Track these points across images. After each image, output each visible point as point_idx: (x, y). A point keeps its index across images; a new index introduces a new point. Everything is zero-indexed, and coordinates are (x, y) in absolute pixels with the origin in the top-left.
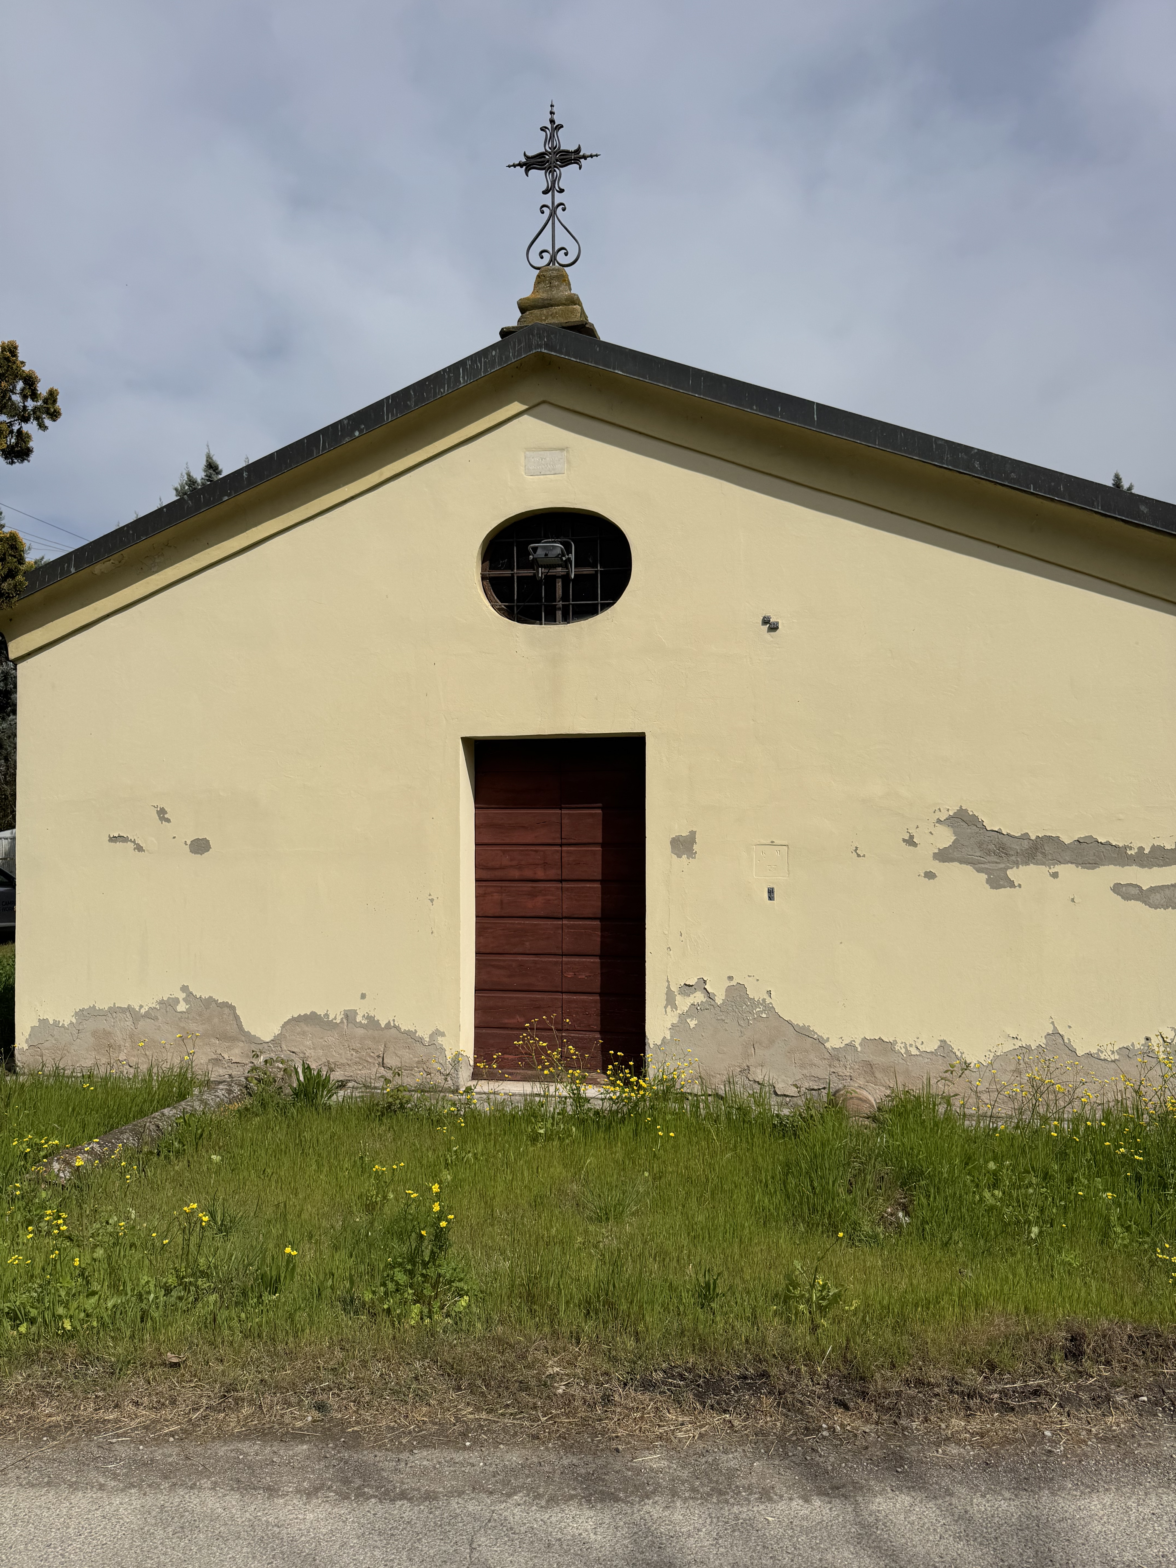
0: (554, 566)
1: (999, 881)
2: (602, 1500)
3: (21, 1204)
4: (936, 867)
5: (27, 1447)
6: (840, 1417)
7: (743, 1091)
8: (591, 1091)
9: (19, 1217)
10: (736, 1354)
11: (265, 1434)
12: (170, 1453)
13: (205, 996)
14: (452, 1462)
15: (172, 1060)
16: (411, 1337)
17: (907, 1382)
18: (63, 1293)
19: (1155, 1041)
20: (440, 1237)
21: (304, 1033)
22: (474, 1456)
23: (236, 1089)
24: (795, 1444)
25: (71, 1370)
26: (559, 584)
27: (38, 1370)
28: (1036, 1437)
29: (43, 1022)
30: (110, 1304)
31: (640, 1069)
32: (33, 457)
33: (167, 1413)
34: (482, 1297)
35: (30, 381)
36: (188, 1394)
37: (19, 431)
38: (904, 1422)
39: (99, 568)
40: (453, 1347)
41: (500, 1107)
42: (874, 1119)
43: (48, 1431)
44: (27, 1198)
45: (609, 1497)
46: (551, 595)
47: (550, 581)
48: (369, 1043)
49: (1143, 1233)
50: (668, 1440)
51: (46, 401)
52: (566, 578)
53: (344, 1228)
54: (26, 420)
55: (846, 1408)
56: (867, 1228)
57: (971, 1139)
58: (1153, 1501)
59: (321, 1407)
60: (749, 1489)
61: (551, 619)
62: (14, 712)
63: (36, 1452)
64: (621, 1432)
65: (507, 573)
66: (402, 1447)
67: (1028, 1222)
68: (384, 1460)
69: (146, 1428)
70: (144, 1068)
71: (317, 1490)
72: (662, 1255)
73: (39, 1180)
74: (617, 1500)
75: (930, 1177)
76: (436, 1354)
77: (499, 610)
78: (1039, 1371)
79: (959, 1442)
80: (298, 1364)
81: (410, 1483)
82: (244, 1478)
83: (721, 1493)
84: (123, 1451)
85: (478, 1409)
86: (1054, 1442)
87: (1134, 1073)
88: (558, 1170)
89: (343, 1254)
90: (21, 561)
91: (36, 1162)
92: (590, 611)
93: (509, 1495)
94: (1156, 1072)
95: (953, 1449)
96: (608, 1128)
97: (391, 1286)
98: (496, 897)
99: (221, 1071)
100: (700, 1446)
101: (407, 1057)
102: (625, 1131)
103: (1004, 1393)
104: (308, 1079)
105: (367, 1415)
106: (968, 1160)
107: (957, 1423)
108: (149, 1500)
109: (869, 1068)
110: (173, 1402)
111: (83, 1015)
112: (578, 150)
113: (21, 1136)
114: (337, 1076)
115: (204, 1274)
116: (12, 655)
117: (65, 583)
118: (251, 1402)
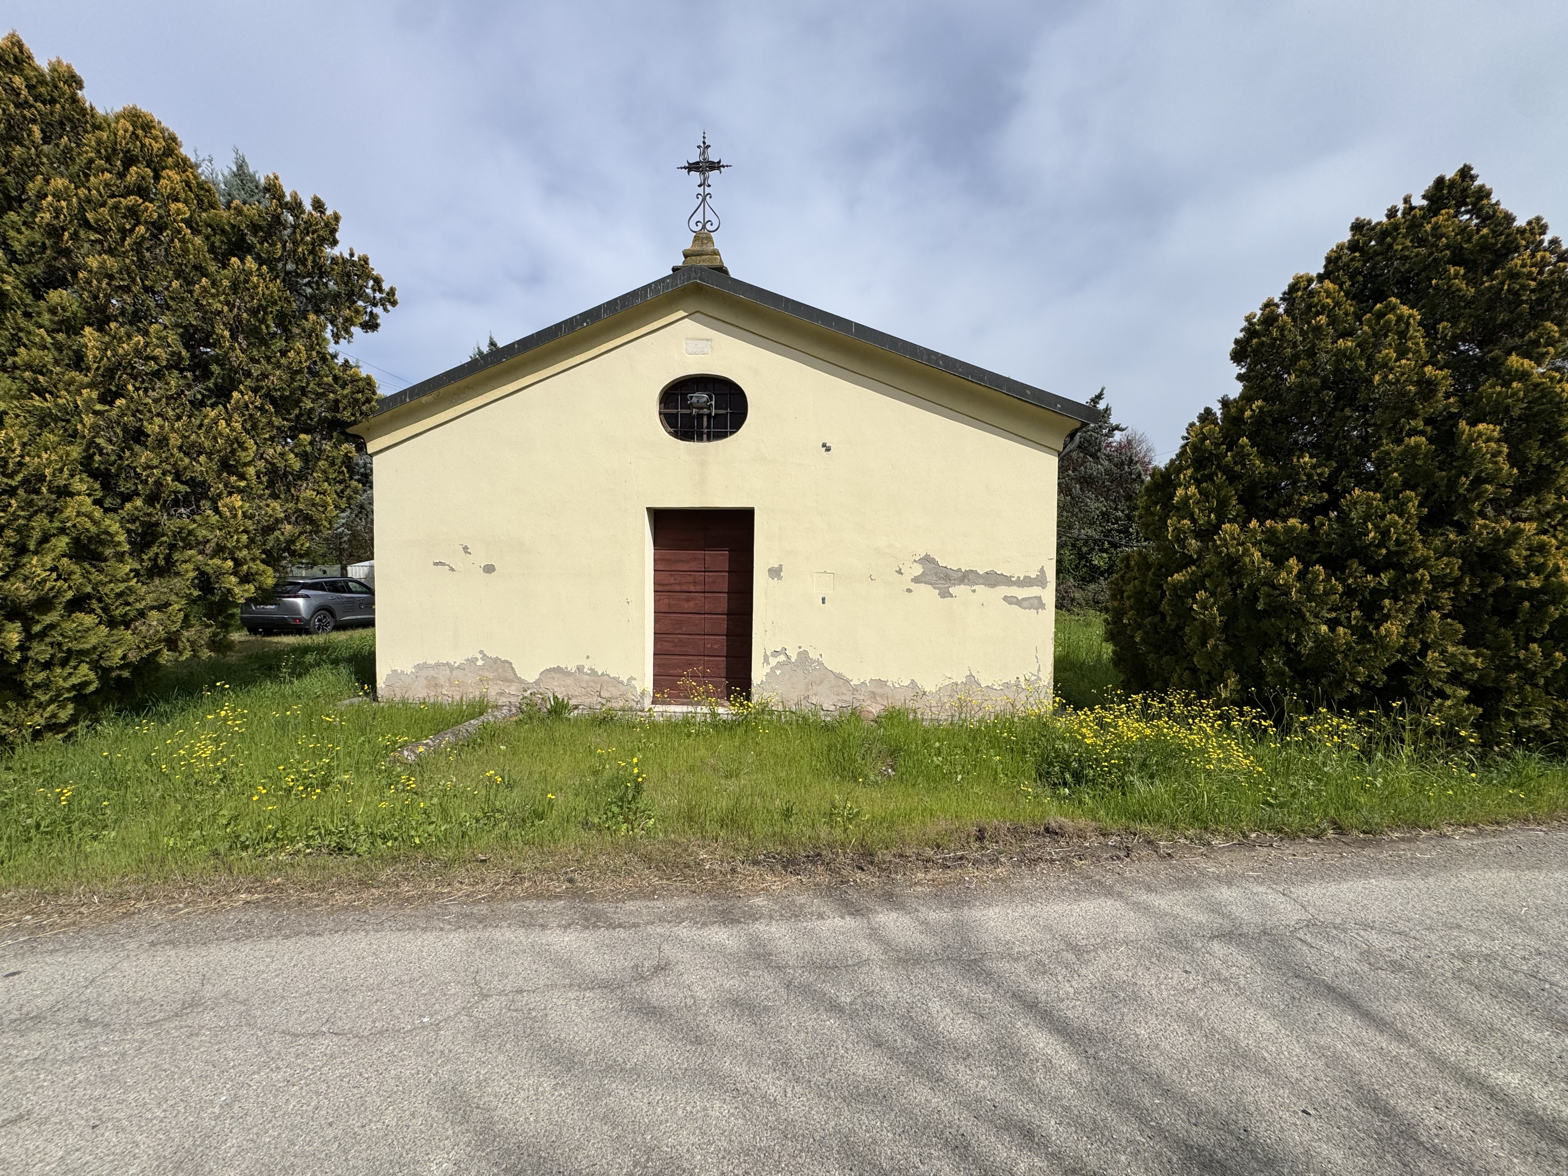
0: (702, 408)
1: (945, 594)
2: (732, 923)
3: (385, 774)
4: (913, 586)
5: (396, 909)
6: (859, 875)
7: (806, 708)
8: (721, 710)
9: (384, 782)
10: (804, 845)
11: (539, 897)
12: (483, 909)
13: (494, 656)
14: (647, 907)
15: (474, 693)
16: (622, 842)
17: (894, 856)
18: (414, 823)
19: (1022, 679)
20: (638, 788)
21: (553, 678)
22: (659, 903)
23: (514, 710)
24: (836, 889)
25: (420, 866)
26: (705, 419)
27: (400, 867)
28: (961, 880)
29: (394, 671)
30: (443, 828)
31: (748, 698)
32: (380, 329)
33: (480, 887)
34: (663, 819)
35: (378, 281)
36: (491, 876)
37: (371, 312)
38: (893, 876)
39: (424, 399)
40: (646, 846)
41: (669, 720)
42: (876, 722)
43: (407, 900)
44: (389, 772)
45: (736, 921)
46: (701, 425)
47: (700, 416)
48: (591, 684)
49: (1013, 777)
50: (767, 890)
51: (388, 294)
52: (709, 416)
53: (581, 785)
54: (375, 305)
55: (863, 870)
56: (872, 778)
57: (926, 731)
58: (1020, 910)
59: (571, 881)
60: (812, 914)
61: (700, 439)
62: (371, 487)
63: (400, 912)
64: (742, 887)
65: (675, 411)
66: (618, 901)
67: (956, 772)
68: (607, 907)
69: (468, 896)
70: (458, 698)
71: (570, 925)
72: (762, 795)
73: (395, 761)
74: (740, 922)
75: (905, 751)
76: (636, 850)
77: (670, 433)
78: (963, 848)
79: (921, 885)
80: (557, 858)
81: (624, 919)
82: (527, 920)
83: (796, 916)
84: (454, 909)
85: (661, 878)
86: (970, 883)
87: (1011, 696)
88: (702, 752)
89: (581, 798)
90: (374, 393)
91: (394, 750)
92: (724, 435)
93: (680, 923)
94: (1023, 696)
95: (919, 889)
96: (731, 729)
97: (610, 814)
98: (666, 601)
99: (504, 700)
100: (785, 893)
101: (615, 692)
102: (740, 731)
103: (945, 859)
104: (556, 703)
105: (598, 884)
106: (924, 742)
107: (920, 875)
108: (471, 935)
109: (873, 695)
110: (483, 881)
111: (420, 667)
112: (719, 162)
113: (383, 736)
114: (573, 702)
115: (499, 811)
116: (369, 452)
117: (403, 408)
118: (530, 879)
